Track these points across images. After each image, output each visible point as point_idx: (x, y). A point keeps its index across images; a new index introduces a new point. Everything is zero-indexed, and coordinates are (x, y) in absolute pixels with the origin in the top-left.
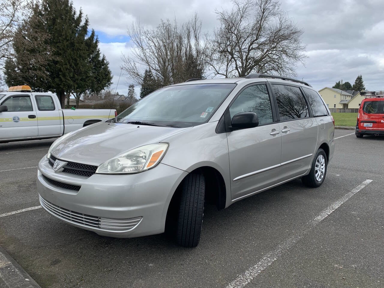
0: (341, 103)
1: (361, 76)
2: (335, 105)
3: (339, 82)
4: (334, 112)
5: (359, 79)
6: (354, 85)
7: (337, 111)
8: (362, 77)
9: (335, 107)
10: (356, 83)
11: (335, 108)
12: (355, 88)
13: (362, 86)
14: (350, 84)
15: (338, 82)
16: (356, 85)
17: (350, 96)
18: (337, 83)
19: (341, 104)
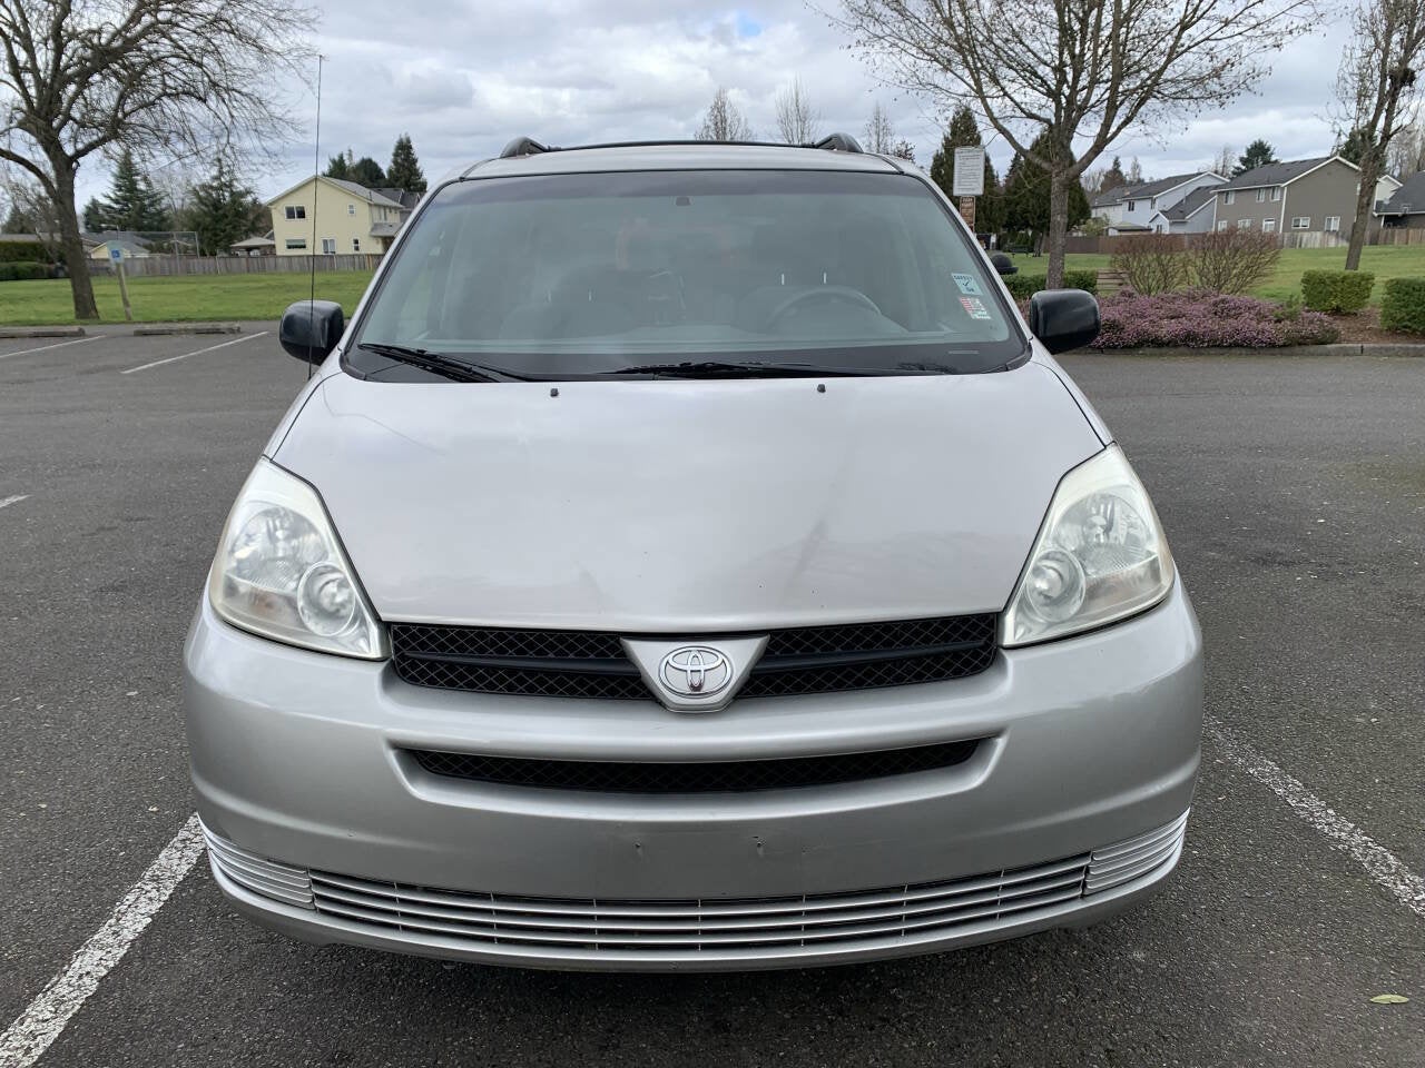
0: (374, 234)
1: (409, 141)
2: (356, 242)
3: (341, 157)
4: (357, 267)
5: (404, 149)
6: (390, 172)
7: (367, 265)
8: (414, 144)
9: (357, 249)
10: (395, 162)
11: (357, 252)
12: (397, 181)
13: (415, 173)
14: (375, 165)
15: (337, 158)
16: (397, 170)
17: (396, 208)
18: (334, 162)
19: (375, 237)
